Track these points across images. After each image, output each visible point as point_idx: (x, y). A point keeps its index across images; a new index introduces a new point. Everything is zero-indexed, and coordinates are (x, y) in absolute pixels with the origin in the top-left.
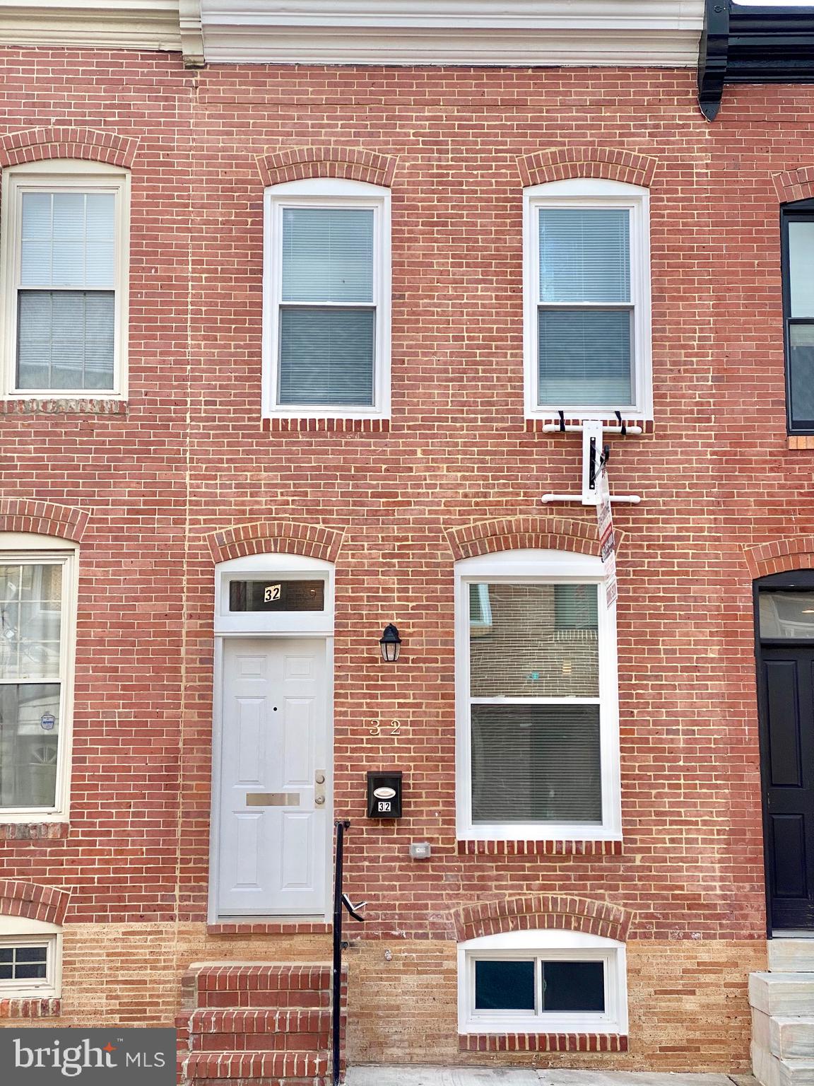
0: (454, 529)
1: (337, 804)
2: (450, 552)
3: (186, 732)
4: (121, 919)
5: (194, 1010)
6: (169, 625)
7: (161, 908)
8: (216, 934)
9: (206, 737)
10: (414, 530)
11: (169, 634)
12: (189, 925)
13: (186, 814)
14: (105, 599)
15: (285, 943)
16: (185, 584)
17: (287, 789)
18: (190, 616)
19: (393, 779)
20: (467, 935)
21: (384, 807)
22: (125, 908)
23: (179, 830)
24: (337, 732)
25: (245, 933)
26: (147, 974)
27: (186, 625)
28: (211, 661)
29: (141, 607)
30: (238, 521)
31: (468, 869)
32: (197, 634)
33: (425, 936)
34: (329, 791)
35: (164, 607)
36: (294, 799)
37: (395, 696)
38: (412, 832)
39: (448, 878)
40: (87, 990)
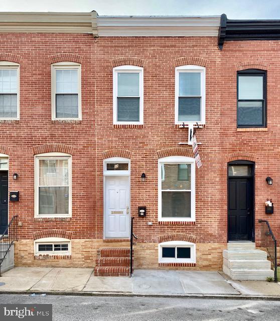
0: (158, 151)
1: (131, 213)
2: (157, 156)
3: (97, 198)
4: (84, 238)
5: (100, 258)
6: (93, 173)
7: (92, 236)
8: (105, 241)
9: (102, 198)
10: (149, 151)
11: (93, 175)
12: (99, 240)
13: (98, 216)
14: (78, 167)
15: (120, 244)
16: (96, 164)
17: (120, 210)
18: (98, 171)
19: (144, 208)
20: (160, 242)
21: (142, 214)
22: (85, 236)
23: (96, 219)
24: (132, 197)
25: (111, 241)
26: (90, 250)
27: (97, 173)
28: (103, 182)
29: (86, 169)
30: (108, 149)
31: (161, 228)
32: (100, 175)
33: (151, 242)
34: (130, 211)
35: (92, 169)
36: (122, 212)
37: (144, 189)
38: (148, 219)
39: (156, 230)
40: (77, 253)
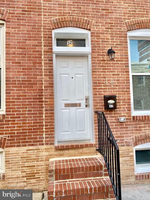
0: (127, 21)
1: (94, 106)
2: (126, 28)
3: (44, 84)
4: (25, 146)
6: (38, 49)
7: (39, 141)
8: (57, 149)
9: (51, 85)
10: (114, 21)
11: (38, 51)
12: (49, 146)
13: (46, 110)
14: (15, 39)
15: (81, 151)
16: (42, 35)
17: (77, 102)
18: (45, 46)
19: (113, 98)
20: (136, 144)
21: (111, 106)
22: (27, 142)
23: (44, 116)
24: (94, 83)
25: (67, 148)
26: (35, 163)
27: (43, 49)
28: (52, 60)
29: (28, 42)
30: (60, 16)
31: (136, 124)
32: (47, 52)
33: (124, 146)
34: (91, 102)
35: (36, 43)
36: (80, 105)
37: (111, 72)
38: (118, 114)
39: (130, 128)
40: (14, 170)
